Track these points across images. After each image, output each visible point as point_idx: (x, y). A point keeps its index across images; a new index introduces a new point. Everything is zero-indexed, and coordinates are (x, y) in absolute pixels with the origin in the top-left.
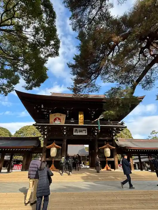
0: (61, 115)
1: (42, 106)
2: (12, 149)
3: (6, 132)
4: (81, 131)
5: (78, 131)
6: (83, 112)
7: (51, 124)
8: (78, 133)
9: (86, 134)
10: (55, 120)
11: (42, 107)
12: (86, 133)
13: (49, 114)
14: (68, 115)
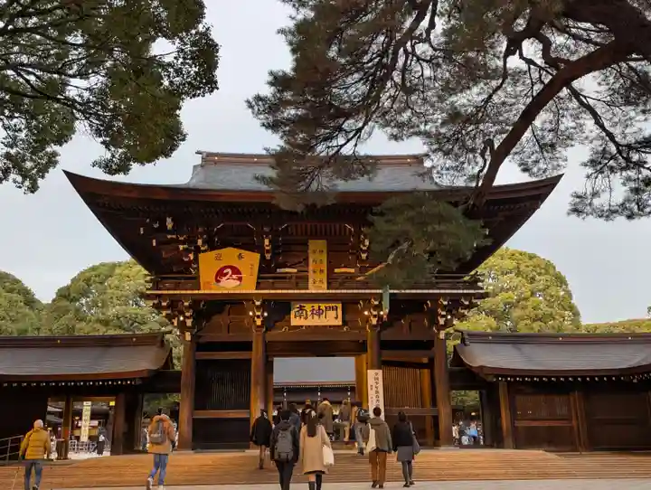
0: (240, 256)
1: (169, 220)
2: (74, 381)
3: (11, 291)
4: (319, 313)
5: (309, 313)
6: (325, 241)
7: (206, 292)
8: (306, 318)
9: (339, 322)
10: (220, 274)
11: (169, 224)
12: (336, 318)
13: (197, 251)
14: (268, 251)
